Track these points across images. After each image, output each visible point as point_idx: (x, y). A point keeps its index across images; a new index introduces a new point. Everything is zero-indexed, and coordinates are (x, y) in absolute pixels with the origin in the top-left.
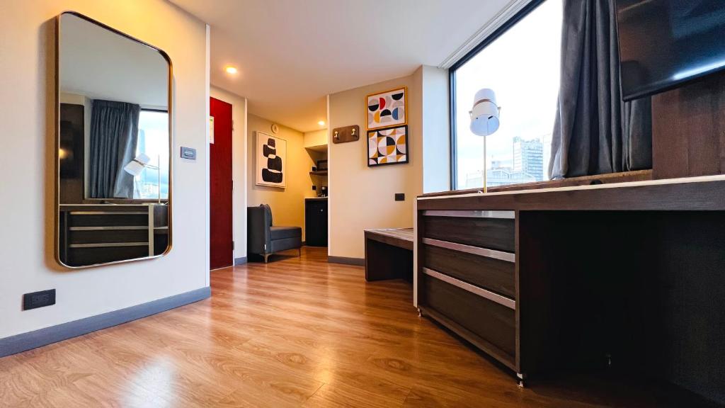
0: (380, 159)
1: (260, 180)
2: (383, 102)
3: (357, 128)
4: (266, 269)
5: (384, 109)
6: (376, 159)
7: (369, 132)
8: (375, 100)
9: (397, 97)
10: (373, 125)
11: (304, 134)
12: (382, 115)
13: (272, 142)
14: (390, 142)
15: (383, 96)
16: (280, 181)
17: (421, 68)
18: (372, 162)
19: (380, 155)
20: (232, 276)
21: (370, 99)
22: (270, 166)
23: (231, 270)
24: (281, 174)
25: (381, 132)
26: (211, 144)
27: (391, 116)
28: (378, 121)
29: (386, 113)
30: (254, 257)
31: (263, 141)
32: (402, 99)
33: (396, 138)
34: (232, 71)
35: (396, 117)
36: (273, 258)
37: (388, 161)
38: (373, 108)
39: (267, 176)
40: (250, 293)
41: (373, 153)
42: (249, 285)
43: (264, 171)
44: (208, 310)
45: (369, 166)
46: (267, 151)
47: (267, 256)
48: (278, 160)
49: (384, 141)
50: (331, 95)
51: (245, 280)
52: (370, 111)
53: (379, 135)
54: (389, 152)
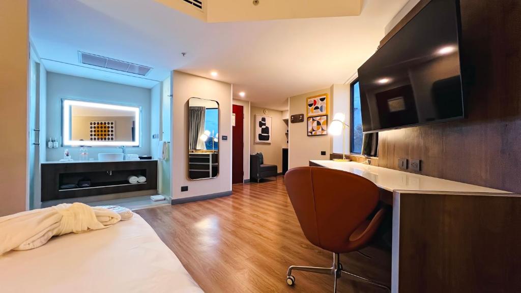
0: (313, 133)
1: (258, 140)
2: (315, 102)
3: (303, 115)
4: (258, 186)
5: (316, 106)
6: (311, 133)
7: (309, 118)
8: (311, 101)
9: (322, 100)
10: (310, 114)
11: (282, 112)
12: (315, 109)
13: (264, 119)
14: (319, 123)
15: (316, 99)
16: (268, 139)
17: (333, 86)
18: (310, 134)
19: (314, 130)
20: (242, 188)
21: (309, 100)
22: (262, 132)
23: (242, 185)
24: (269, 136)
25: (314, 118)
26: (233, 127)
27: (319, 110)
28: (313, 112)
29: (317, 108)
30: (253, 180)
31: (259, 119)
32: (325, 101)
33: (322, 122)
34: (242, 94)
35: (322, 111)
36: (262, 181)
37: (318, 134)
38: (310, 105)
39: (261, 137)
40: (251, 196)
41: (310, 129)
42: (251, 193)
43: (260, 135)
44: (231, 199)
45: (308, 136)
46: (261, 124)
47: (259, 180)
48: (267, 128)
49: (316, 122)
50: (290, 98)
51: (249, 191)
52: (309, 107)
53: (313, 120)
54: (318, 129)
